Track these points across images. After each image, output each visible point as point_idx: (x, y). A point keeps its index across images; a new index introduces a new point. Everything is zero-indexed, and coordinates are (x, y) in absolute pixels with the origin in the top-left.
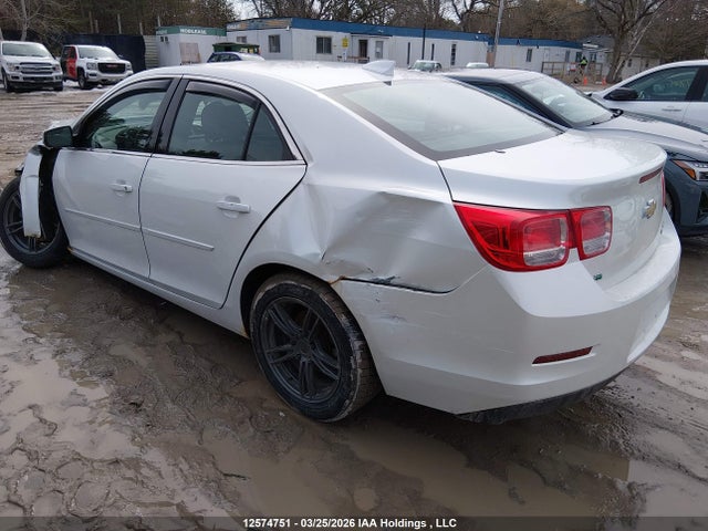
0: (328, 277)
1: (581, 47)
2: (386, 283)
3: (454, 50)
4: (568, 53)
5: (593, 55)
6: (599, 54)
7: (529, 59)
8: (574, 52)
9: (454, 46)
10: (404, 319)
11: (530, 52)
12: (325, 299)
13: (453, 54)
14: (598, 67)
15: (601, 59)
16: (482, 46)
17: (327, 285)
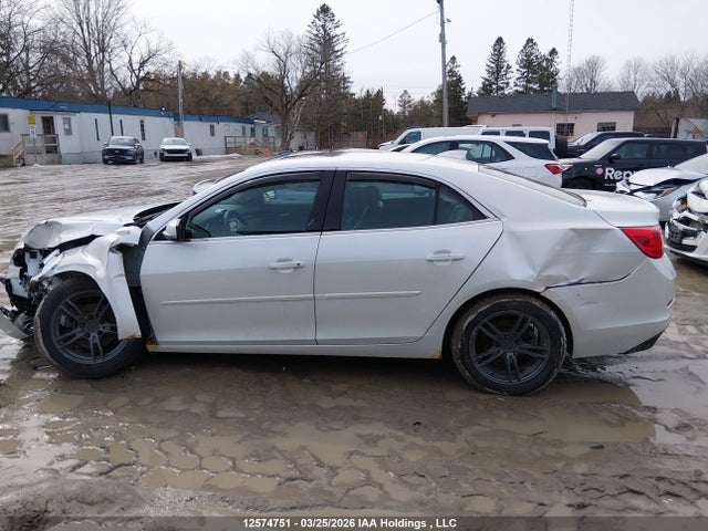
0: (539, 289)
1: (254, 123)
2: (578, 283)
3: (142, 126)
4: (244, 128)
5: (265, 130)
6: (269, 129)
7: (213, 134)
8: (248, 127)
9: (142, 121)
10: (595, 303)
11: (212, 127)
12: (538, 304)
13: (143, 130)
14: (271, 140)
15: (272, 132)
16: (169, 122)
17: (537, 295)
